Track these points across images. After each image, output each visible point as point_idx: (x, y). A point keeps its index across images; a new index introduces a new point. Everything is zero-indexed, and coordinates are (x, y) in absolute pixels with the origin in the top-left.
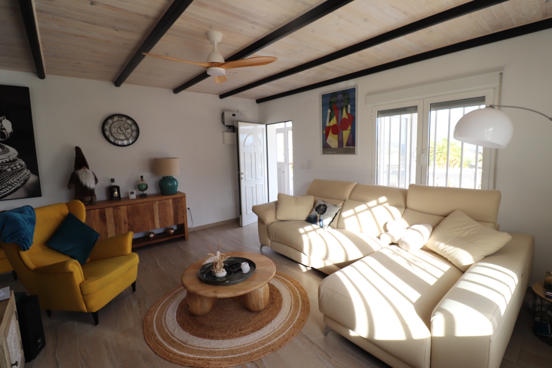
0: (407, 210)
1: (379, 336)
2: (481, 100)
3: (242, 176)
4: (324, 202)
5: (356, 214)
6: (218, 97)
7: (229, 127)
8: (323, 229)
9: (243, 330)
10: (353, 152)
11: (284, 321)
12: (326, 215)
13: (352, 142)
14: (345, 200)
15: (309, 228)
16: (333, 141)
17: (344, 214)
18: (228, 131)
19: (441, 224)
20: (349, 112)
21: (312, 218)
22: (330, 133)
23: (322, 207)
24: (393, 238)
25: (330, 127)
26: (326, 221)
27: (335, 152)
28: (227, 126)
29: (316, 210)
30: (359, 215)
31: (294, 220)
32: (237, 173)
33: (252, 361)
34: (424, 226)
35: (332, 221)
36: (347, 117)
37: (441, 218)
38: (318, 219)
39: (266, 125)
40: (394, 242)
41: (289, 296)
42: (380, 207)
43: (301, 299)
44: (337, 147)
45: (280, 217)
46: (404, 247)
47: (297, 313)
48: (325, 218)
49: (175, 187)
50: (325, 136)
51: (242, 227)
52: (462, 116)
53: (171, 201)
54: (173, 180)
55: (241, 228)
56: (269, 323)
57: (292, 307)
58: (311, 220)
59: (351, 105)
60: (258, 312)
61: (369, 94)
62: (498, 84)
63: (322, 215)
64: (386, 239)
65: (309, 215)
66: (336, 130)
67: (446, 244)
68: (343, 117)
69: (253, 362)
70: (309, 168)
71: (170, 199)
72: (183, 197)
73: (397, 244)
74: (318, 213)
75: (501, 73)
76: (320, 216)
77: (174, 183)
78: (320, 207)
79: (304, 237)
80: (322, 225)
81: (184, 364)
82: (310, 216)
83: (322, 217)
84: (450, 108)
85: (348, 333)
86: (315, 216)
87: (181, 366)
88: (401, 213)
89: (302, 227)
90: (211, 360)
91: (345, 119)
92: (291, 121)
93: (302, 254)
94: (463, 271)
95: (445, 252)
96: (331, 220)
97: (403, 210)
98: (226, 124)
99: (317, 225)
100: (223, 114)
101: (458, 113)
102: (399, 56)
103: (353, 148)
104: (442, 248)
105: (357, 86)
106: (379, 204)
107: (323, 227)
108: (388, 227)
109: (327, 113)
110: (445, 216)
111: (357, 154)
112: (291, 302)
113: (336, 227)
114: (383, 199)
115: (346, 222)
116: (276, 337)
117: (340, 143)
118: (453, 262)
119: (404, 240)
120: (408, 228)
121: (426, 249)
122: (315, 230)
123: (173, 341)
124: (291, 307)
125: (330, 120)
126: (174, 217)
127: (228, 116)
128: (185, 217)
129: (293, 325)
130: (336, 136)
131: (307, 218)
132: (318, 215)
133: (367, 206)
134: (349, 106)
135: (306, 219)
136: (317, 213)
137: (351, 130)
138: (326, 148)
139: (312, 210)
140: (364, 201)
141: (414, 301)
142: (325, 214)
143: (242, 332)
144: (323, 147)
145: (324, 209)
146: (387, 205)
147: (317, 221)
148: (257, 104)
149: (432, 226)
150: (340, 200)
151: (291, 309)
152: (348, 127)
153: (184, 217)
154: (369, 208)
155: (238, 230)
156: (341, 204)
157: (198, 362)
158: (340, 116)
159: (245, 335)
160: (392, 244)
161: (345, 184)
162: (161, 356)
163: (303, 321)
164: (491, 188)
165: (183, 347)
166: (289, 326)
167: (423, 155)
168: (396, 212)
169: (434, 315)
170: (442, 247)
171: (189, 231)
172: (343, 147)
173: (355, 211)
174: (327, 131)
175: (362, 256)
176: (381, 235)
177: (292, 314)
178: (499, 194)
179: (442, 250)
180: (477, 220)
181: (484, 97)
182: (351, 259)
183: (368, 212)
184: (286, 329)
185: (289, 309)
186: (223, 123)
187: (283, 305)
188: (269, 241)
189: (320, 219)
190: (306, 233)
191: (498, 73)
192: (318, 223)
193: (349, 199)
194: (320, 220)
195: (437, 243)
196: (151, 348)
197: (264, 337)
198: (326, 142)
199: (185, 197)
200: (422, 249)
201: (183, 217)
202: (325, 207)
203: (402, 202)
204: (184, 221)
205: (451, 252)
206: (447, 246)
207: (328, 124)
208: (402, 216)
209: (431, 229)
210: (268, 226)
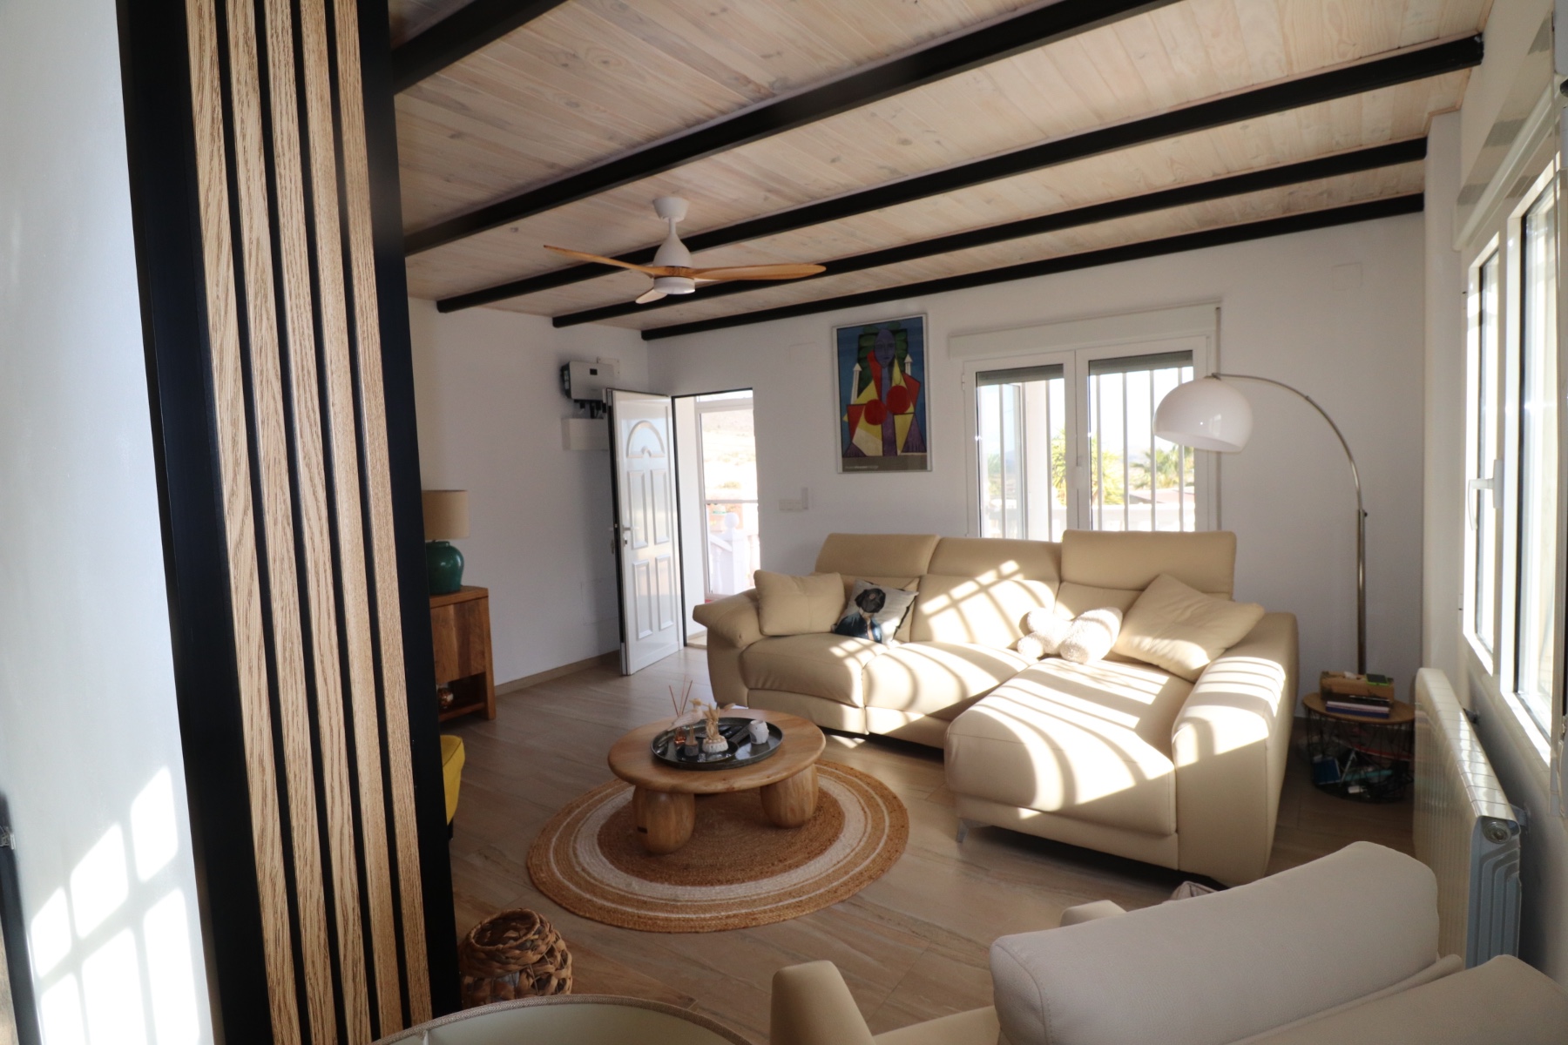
0: (1064, 584)
1: (1087, 794)
2: (1181, 357)
3: (626, 536)
4: (872, 584)
5: (955, 604)
6: (549, 321)
7: (581, 403)
8: (885, 644)
9: (785, 859)
10: (922, 465)
11: (864, 833)
12: (886, 613)
13: (918, 441)
14: (921, 578)
15: (851, 644)
16: (868, 438)
17: (927, 607)
18: (575, 416)
19: (1137, 603)
20: (908, 371)
21: (850, 623)
22: (862, 419)
23: (872, 596)
24: (1046, 642)
25: (859, 406)
26: (889, 626)
27: (877, 467)
28: (576, 401)
29: (859, 604)
30: (963, 606)
31: (803, 634)
32: (612, 529)
33: (840, 899)
34: (1108, 610)
35: (899, 627)
36: (903, 384)
37: (1134, 593)
38: (869, 623)
39: (673, 398)
40: (1049, 651)
41: (848, 793)
42: (1006, 584)
43: (876, 793)
44: (880, 453)
45: (770, 629)
46: (1075, 655)
47: (883, 816)
48: (884, 621)
49: (456, 572)
50: (848, 430)
51: (627, 675)
52: (1176, 385)
53: (451, 609)
54: (451, 552)
55: (625, 679)
56: (834, 841)
57: (866, 809)
58: (849, 628)
59: (911, 356)
60: (799, 826)
61: (954, 335)
62: (1214, 328)
63: (876, 614)
64: (1032, 649)
65: (839, 618)
66: (875, 413)
67: (1155, 638)
68: (894, 385)
69: (843, 901)
70: (806, 508)
71: (450, 605)
72: (481, 596)
73: (1058, 656)
74: (865, 610)
75: (1218, 309)
76: (871, 617)
77: (456, 562)
78: (868, 596)
79: (851, 664)
80: (879, 637)
81: (701, 930)
82: (843, 620)
83: (877, 618)
84: (1124, 371)
85: (1017, 814)
86: (858, 617)
87: (694, 935)
88: (1054, 592)
89: (837, 645)
90: (755, 914)
91: (898, 388)
92: (751, 389)
93: (845, 708)
94: (1191, 679)
95: (1155, 652)
96: (898, 624)
97: (1057, 585)
98: (574, 396)
99: (868, 638)
100: (564, 370)
101: (1168, 379)
102: (1021, 259)
103: (922, 456)
104: (1148, 647)
105: (926, 314)
106: (1002, 578)
107: (883, 641)
108: (1032, 622)
109: (852, 373)
110: (1142, 589)
111: (931, 471)
112: (859, 800)
113: (907, 638)
114: (1010, 566)
115: (934, 623)
116: (864, 859)
117: (889, 442)
118: (1172, 669)
119: (1074, 642)
120: (1074, 620)
121: (1115, 657)
122: (866, 647)
123: (645, 902)
124: (863, 809)
125: (860, 391)
126: (461, 655)
127: (578, 375)
128: (487, 655)
129: (888, 836)
130: (878, 428)
131: (836, 624)
132: (866, 615)
133: (978, 583)
134: (908, 359)
135: (834, 628)
136: (861, 611)
137: (914, 413)
138: (853, 458)
139: (846, 606)
140: (968, 575)
141: (1134, 726)
142: (883, 610)
143: (787, 863)
144: (844, 456)
145: (878, 600)
146: (1019, 578)
147: (866, 627)
148: (645, 343)
149: (1119, 608)
150: (909, 577)
151: (865, 812)
152: (907, 408)
153: (485, 653)
154: (984, 589)
155: (619, 682)
156: (913, 586)
157: (730, 921)
158: (885, 381)
159: (797, 867)
160: (1046, 656)
161: (915, 541)
162: (637, 928)
163: (903, 827)
164: (1214, 528)
165: (677, 907)
166: (880, 838)
167: (1081, 468)
168: (1044, 591)
169: (1176, 731)
170: (1147, 645)
171: (497, 693)
172: (896, 453)
173: (950, 597)
174: (850, 416)
175: (995, 682)
176: (1020, 643)
177: (873, 821)
178: (1232, 537)
179: (1149, 650)
180: (1205, 592)
181: (1191, 351)
182: (973, 692)
183: (982, 597)
184: (878, 844)
185: (862, 813)
186: (567, 393)
187: (844, 809)
188: (745, 691)
189: (872, 623)
190: (852, 654)
191: (1213, 307)
192: (870, 633)
193: (928, 572)
194: (873, 626)
195: (1137, 639)
196: (602, 922)
197: (838, 862)
198: (851, 443)
199: (487, 597)
200: (1106, 659)
201: (483, 653)
202: (881, 595)
203: (1051, 570)
204: (484, 667)
205: (1166, 650)
206: (1158, 641)
207: (854, 400)
208: (1057, 597)
209: (1121, 615)
210: (742, 653)
